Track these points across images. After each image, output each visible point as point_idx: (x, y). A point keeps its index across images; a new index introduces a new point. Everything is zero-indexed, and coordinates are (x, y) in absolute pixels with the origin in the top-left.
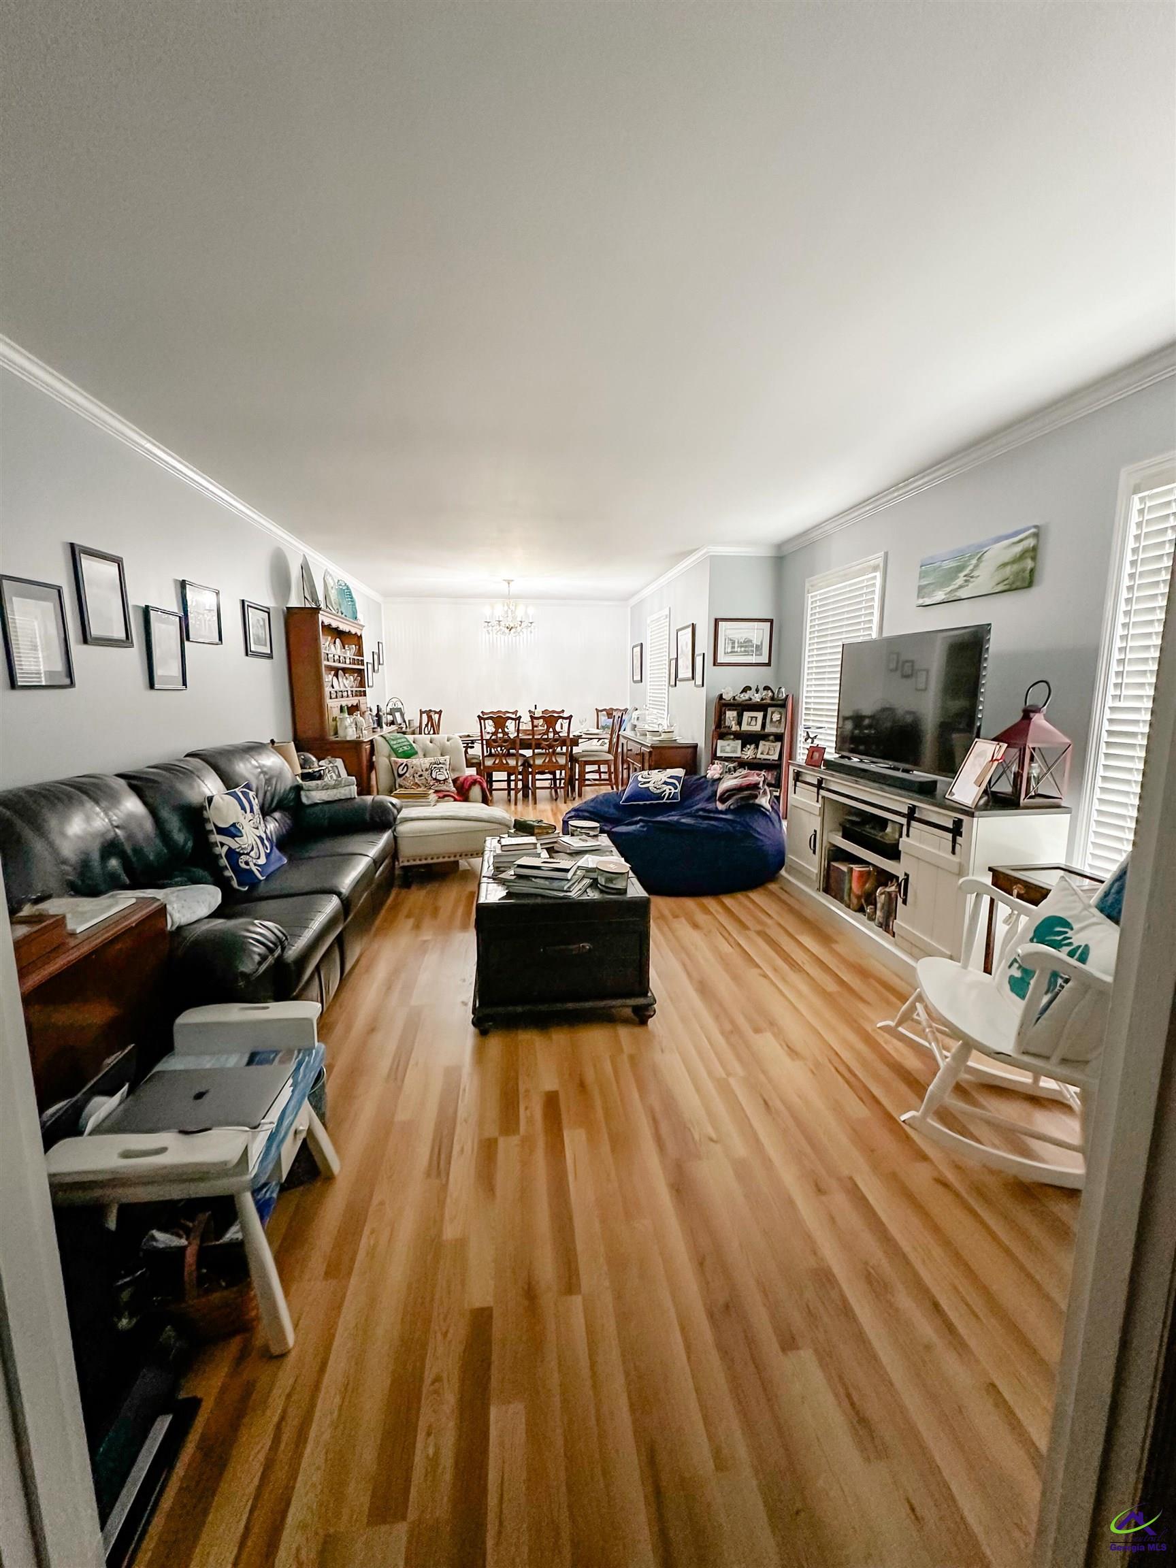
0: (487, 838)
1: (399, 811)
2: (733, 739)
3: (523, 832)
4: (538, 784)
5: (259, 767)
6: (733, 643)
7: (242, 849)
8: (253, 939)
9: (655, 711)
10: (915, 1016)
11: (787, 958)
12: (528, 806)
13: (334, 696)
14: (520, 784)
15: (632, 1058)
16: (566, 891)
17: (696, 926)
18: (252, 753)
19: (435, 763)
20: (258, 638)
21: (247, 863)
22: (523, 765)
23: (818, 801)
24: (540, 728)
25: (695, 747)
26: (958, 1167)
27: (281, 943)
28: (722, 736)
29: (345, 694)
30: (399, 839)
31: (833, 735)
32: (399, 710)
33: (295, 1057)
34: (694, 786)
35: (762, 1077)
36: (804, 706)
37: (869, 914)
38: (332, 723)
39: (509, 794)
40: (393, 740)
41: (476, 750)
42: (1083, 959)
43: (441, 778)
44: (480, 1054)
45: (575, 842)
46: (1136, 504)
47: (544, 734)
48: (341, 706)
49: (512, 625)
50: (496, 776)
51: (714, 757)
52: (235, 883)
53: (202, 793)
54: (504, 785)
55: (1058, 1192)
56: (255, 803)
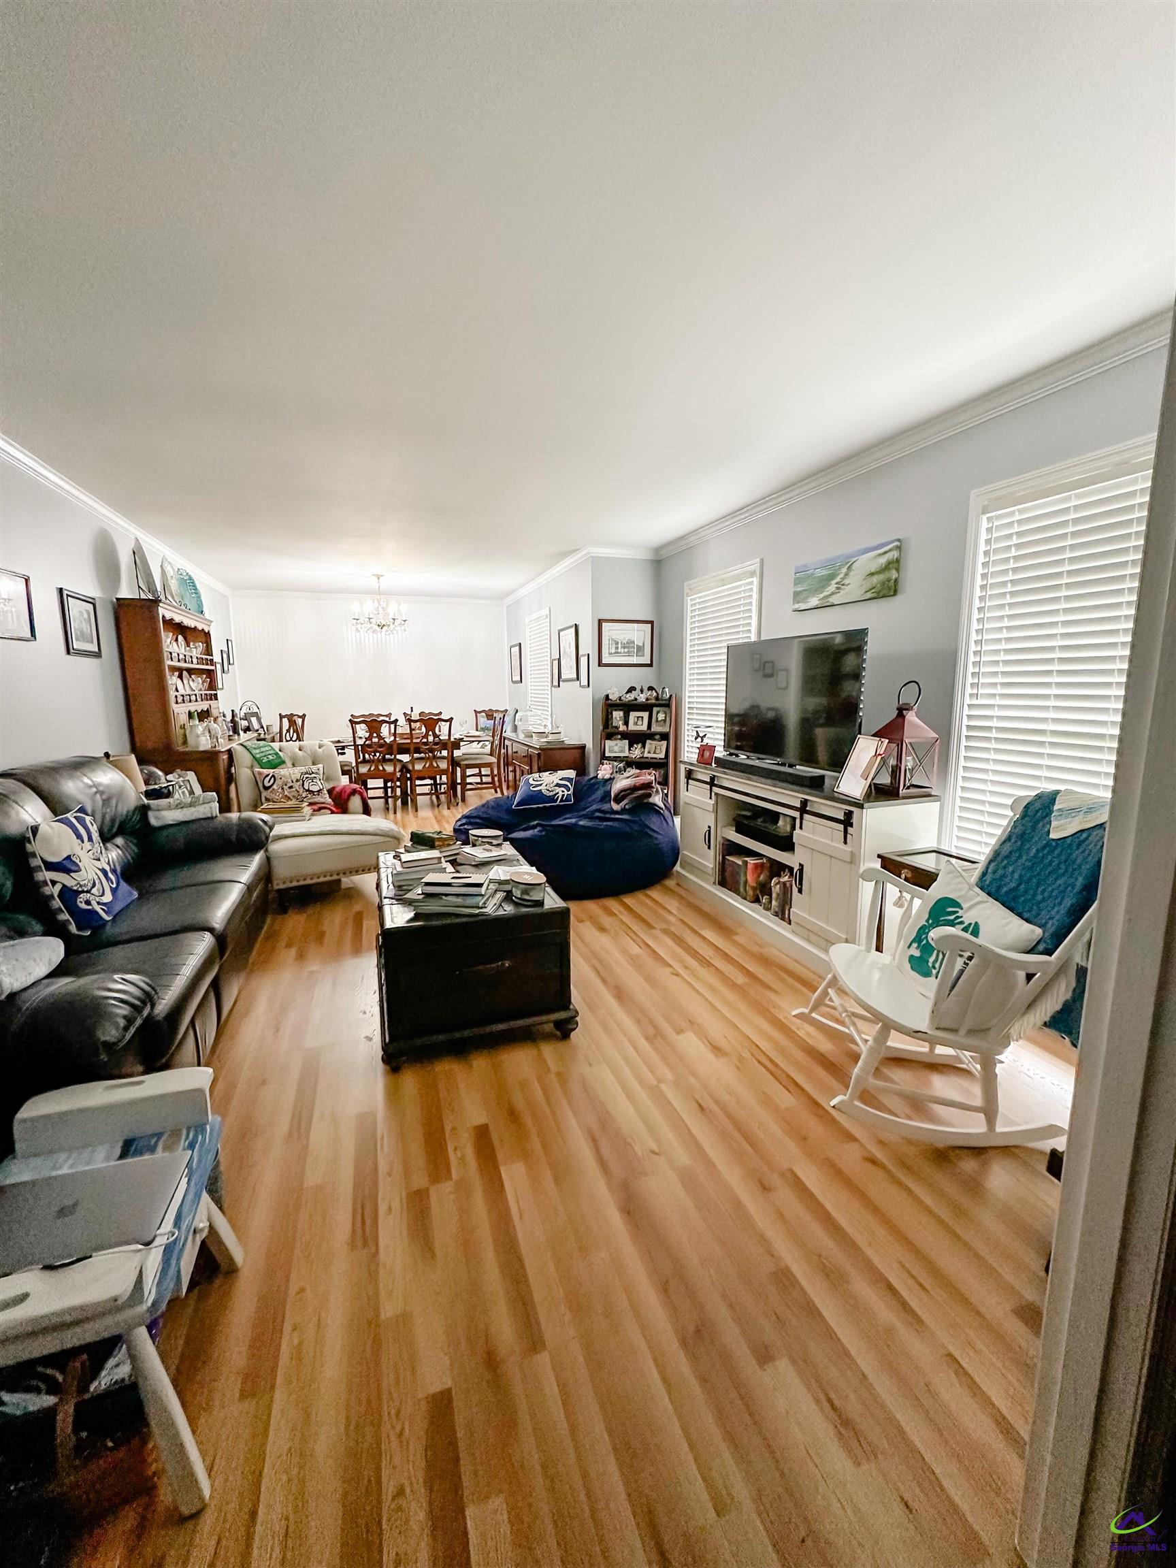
0: (380, 854)
1: (271, 828)
2: (620, 739)
3: (422, 845)
4: (419, 790)
5: (95, 786)
6: (617, 643)
7: (81, 886)
8: (115, 998)
9: (539, 713)
10: (827, 1002)
11: (695, 954)
12: (408, 814)
13: (180, 700)
14: (398, 791)
15: (559, 1074)
16: (482, 908)
17: (602, 929)
18: (85, 770)
19: (307, 773)
20: (82, 633)
21: (88, 903)
22: (401, 771)
23: (711, 798)
24: (418, 731)
25: (583, 748)
26: (881, 1143)
27: (149, 998)
28: (610, 736)
29: (193, 698)
30: (272, 859)
31: (721, 734)
32: (256, 715)
33: (184, 1137)
34: (586, 788)
35: (692, 1080)
36: (687, 706)
37: (765, 904)
38: (180, 732)
39: (387, 802)
40: (255, 749)
41: (350, 756)
42: (976, 933)
43: (315, 788)
44: (393, 1095)
45: (480, 853)
46: (985, 524)
47: (423, 737)
48: (189, 712)
49: (384, 623)
50: (371, 783)
51: (603, 757)
52: (73, 928)
53: (22, 822)
54: (380, 793)
55: (969, 1152)
56: (94, 830)
